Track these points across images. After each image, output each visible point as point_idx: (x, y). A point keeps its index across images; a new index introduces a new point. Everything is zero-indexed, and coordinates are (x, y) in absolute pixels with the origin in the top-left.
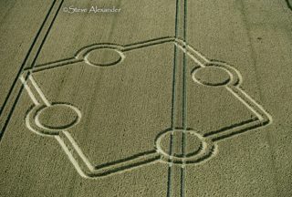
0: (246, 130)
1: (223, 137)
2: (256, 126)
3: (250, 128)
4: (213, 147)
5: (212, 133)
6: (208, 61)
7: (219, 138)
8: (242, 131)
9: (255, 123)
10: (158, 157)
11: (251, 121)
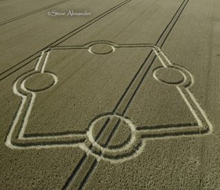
0: (181, 133)
1: (154, 136)
2: (192, 133)
3: (186, 133)
4: (140, 145)
5: (145, 128)
6: (170, 64)
7: (149, 136)
8: (176, 134)
9: (192, 128)
10: (82, 141)
11: (190, 125)
